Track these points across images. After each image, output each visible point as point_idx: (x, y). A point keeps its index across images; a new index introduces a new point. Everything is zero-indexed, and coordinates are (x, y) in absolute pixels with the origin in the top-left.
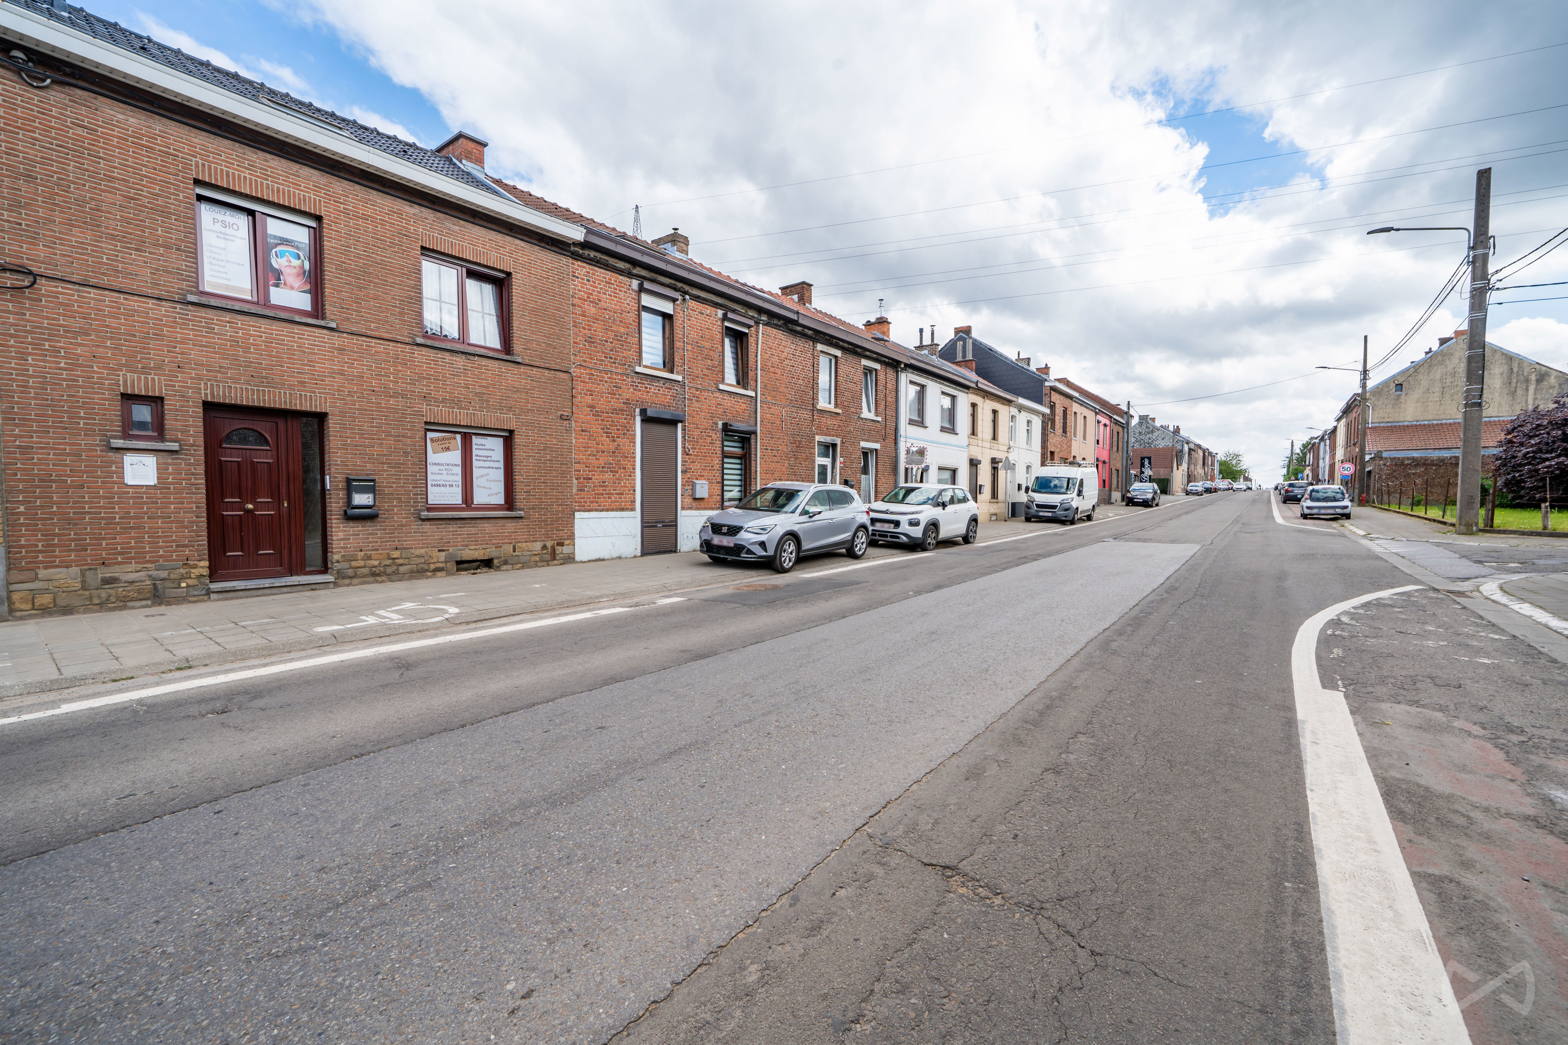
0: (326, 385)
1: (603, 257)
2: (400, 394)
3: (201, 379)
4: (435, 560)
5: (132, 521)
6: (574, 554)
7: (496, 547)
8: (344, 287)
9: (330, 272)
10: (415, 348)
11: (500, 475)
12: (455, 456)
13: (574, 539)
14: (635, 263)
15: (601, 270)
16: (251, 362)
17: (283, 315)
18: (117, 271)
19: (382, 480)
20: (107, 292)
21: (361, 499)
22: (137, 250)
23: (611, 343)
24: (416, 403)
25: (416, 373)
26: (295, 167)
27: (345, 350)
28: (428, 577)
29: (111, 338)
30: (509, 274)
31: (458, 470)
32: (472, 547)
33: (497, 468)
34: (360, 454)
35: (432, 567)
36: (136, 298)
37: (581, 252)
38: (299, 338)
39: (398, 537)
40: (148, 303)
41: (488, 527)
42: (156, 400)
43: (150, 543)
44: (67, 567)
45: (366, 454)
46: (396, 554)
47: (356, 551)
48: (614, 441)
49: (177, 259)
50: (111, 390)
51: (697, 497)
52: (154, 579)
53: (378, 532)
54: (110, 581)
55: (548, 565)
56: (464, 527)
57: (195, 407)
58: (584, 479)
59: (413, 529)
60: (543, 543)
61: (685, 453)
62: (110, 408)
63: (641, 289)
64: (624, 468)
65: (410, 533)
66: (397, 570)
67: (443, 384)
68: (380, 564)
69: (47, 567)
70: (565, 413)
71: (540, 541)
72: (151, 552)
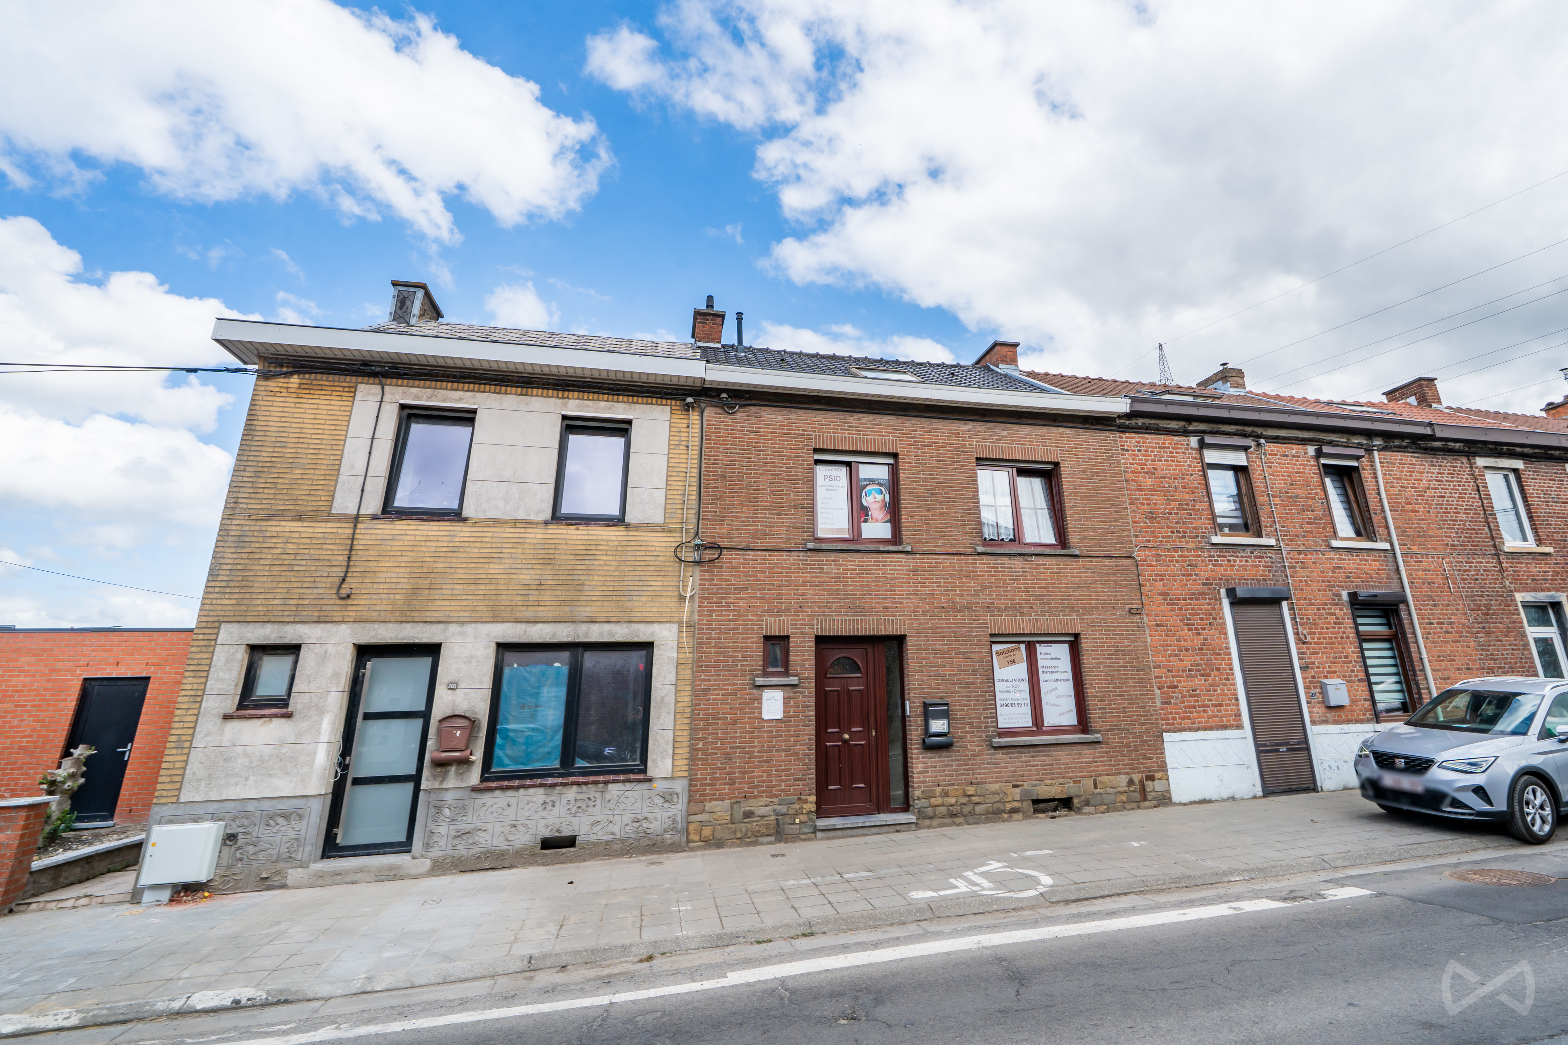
0: (905, 607)
1: (1152, 422)
2: (966, 607)
3: (814, 616)
4: (1010, 799)
5: (766, 756)
6: (1169, 791)
7: (1075, 782)
8: (915, 511)
9: (903, 500)
10: (977, 557)
11: (1069, 688)
12: (1021, 670)
13: (1166, 771)
14: (1190, 419)
15: (1153, 437)
16: (849, 594)
17: (871, 547)
18: (764, 534)
19: (955, 703)
20: (759, 553)
21: (938, 726)
22: (778, 514)
24: (981, 615)
25: (979, 583)
26: (878, 418)
27: (918, 570)
28: (1005, 820)
29: (760, 590)
30: (1057, 464)
31: (1026, 686)
32: (1048, 782)
33: (1065, 680)
34: (934, 675)
35: (1008, 807)
36: (776, 553)
37: (1127, 423)
38: (883, 566)
39: (972, 769)
40: (782, 556)
41: (1063, 755)
42: (785, 639)
43: (777, 776)
44: (723, 800)
45: (939, 675)
46: (971, 790)
47: (934, 786)
48: (1199, 634)
49: (802, 515)
50: (758, 634)
51: (1333, 704)
52: (777, 814)
53: (954, 763)
54: (748, 815)
55: (1139, 808)
56: (1037, 756)
57: (810, 642)
58: (1169, 687)
59: (986, 759)
60: (1128, 776)
61: (1300, 641)
62: (756, 649)
63: (1202, 445)
64: (1218, 669)
65: (984, 764)
66: (974, 809)
67: (1004, 591)
68: (957, 802)
69: (711, 800)
70: (1134, 607)
71: (1124, 774)
72: (776, 786)
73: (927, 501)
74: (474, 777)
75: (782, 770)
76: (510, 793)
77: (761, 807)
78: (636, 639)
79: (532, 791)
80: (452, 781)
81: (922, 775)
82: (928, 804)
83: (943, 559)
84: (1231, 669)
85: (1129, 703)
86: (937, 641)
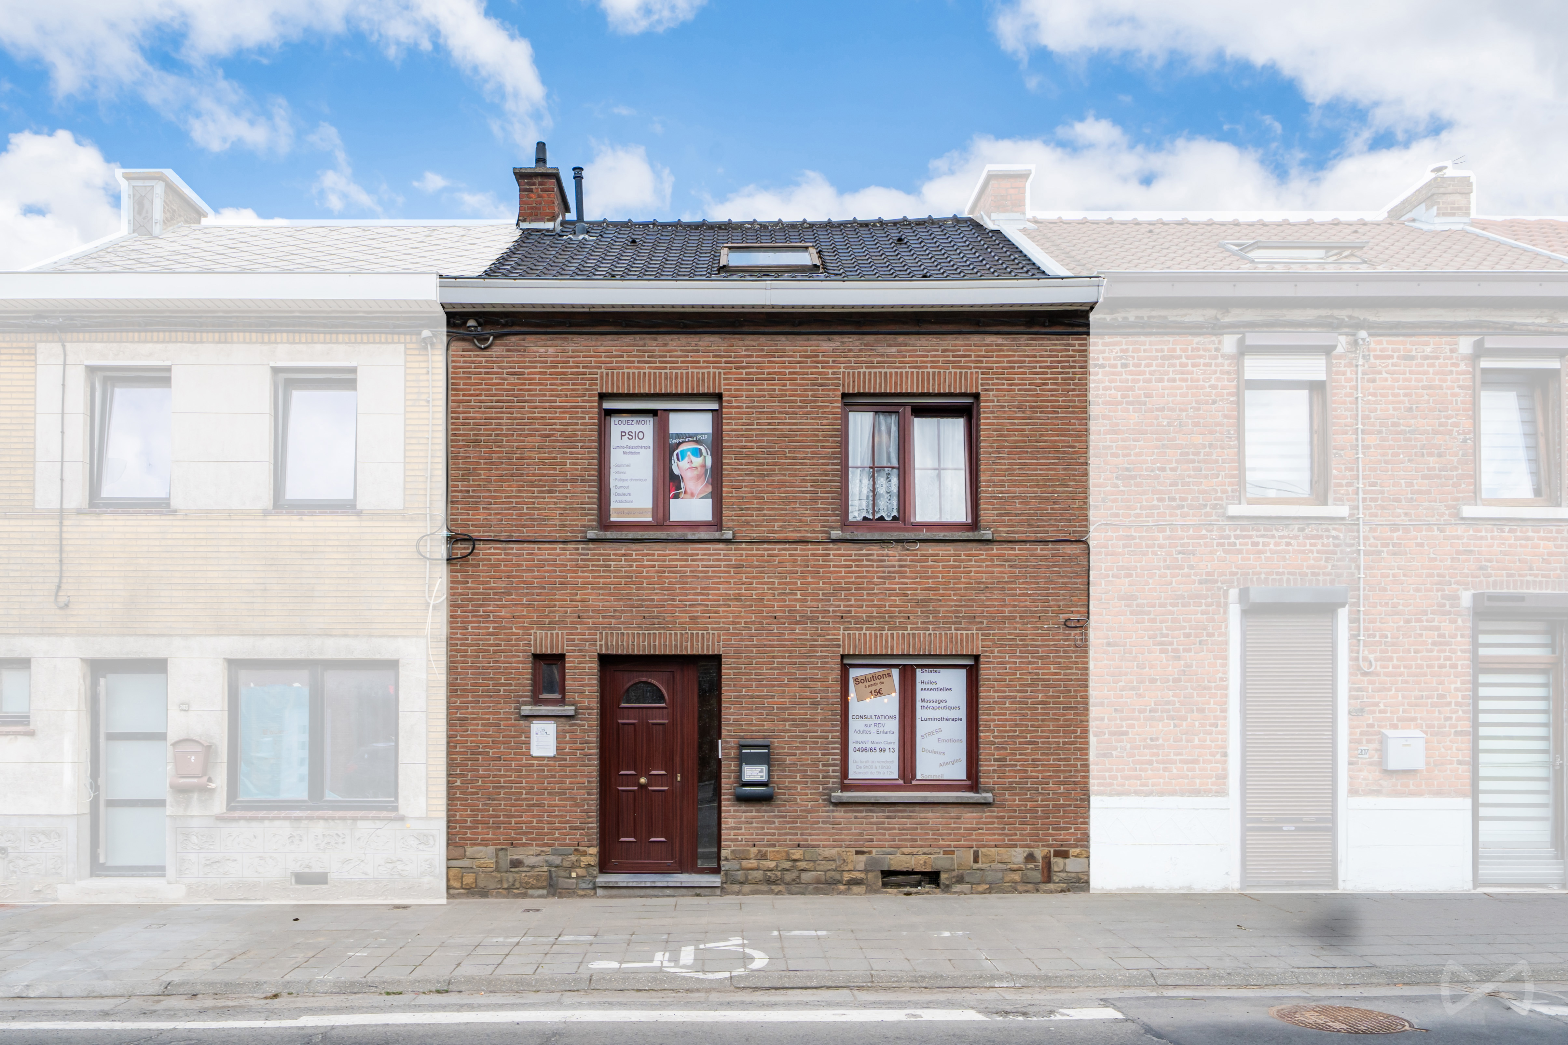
0: (720, 618)
1: (1154, 313)
2: (808, 618)
3: (597, 629)
4: (850, 867)
5: (535, 797)
6: (1087, 873)
7: (945, 853)
8: (743, 481)
9: (728, 464)
10: (831, 546)
11: (960, 730)
12: (890, 703)
13: (1088, 847)
14: (1225, 304)
15: (1153, 339)
16: (643, 600)
17: (679, 534)
18: (533, 520)
19: (782, 745)
20: (525, 545)
21: (753, 772)
22: (549, 492)
23: (1173, 469)
24: (830, 629)
25: (831, 584)
27: (742, 566)
28: (840, 893)
29: (526, 595)
30: (976, 396)
31: (894, 725)
32: (906, 850)
33: (954, 720)
34: (757, 708)
35: (847, 876)
36: (547, 546)
37: (1108, 318)
38: (693, 560)
39: (801, 829)
40: (556, 549)
41: (931, 817)
42: (559, 659)
43: (549, 823)
44: (487, 845)
45: (764, 708)
46: (797, 853)
47: (748, 846)
48: (1178, 658)
49: (582, 492)
50: (524, 651)
51: (1392, 765)
52: (550, 866)
53: (776, 820)
54: (516, 864)
55: (1038, 891)
56: (895, 817)
57: (591, 662)
58: (1112, 734)
59: (821, 817)
60: (1027, 850)
61: (1356, 669)
62: (523, 671)
63: (1244, 350)
64: (1201, 711)
65: (818, 823)
66: (799, 877)
67: (868, 594)
68: (777, 866)
69: (472, 845)
70: (1073, 617)
71: (1022, 846)
72: (548, 834)
73: (762, 464)
74: (219, 804)
75: (556, 817)
76: (254, 824)
77: (530, 855)
78: (378, 657)
79: (277, 823)
80: (195, 809)
81: (732, 832)
82: (738, 867)
83: (780, 550)
84: (1224, 711)
85: (1042, 754)
86: (764, 663)
